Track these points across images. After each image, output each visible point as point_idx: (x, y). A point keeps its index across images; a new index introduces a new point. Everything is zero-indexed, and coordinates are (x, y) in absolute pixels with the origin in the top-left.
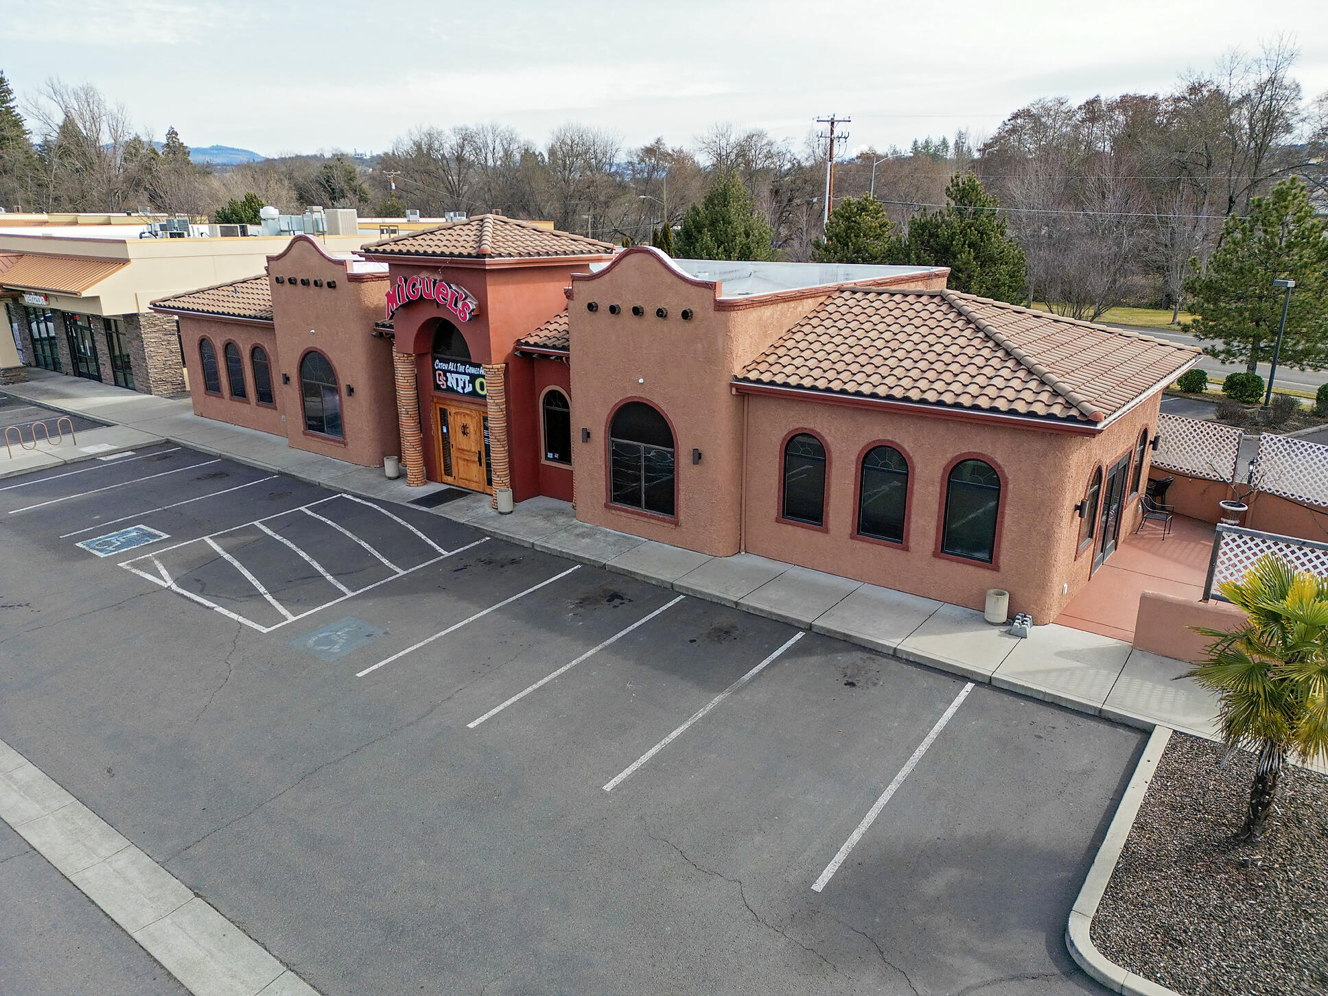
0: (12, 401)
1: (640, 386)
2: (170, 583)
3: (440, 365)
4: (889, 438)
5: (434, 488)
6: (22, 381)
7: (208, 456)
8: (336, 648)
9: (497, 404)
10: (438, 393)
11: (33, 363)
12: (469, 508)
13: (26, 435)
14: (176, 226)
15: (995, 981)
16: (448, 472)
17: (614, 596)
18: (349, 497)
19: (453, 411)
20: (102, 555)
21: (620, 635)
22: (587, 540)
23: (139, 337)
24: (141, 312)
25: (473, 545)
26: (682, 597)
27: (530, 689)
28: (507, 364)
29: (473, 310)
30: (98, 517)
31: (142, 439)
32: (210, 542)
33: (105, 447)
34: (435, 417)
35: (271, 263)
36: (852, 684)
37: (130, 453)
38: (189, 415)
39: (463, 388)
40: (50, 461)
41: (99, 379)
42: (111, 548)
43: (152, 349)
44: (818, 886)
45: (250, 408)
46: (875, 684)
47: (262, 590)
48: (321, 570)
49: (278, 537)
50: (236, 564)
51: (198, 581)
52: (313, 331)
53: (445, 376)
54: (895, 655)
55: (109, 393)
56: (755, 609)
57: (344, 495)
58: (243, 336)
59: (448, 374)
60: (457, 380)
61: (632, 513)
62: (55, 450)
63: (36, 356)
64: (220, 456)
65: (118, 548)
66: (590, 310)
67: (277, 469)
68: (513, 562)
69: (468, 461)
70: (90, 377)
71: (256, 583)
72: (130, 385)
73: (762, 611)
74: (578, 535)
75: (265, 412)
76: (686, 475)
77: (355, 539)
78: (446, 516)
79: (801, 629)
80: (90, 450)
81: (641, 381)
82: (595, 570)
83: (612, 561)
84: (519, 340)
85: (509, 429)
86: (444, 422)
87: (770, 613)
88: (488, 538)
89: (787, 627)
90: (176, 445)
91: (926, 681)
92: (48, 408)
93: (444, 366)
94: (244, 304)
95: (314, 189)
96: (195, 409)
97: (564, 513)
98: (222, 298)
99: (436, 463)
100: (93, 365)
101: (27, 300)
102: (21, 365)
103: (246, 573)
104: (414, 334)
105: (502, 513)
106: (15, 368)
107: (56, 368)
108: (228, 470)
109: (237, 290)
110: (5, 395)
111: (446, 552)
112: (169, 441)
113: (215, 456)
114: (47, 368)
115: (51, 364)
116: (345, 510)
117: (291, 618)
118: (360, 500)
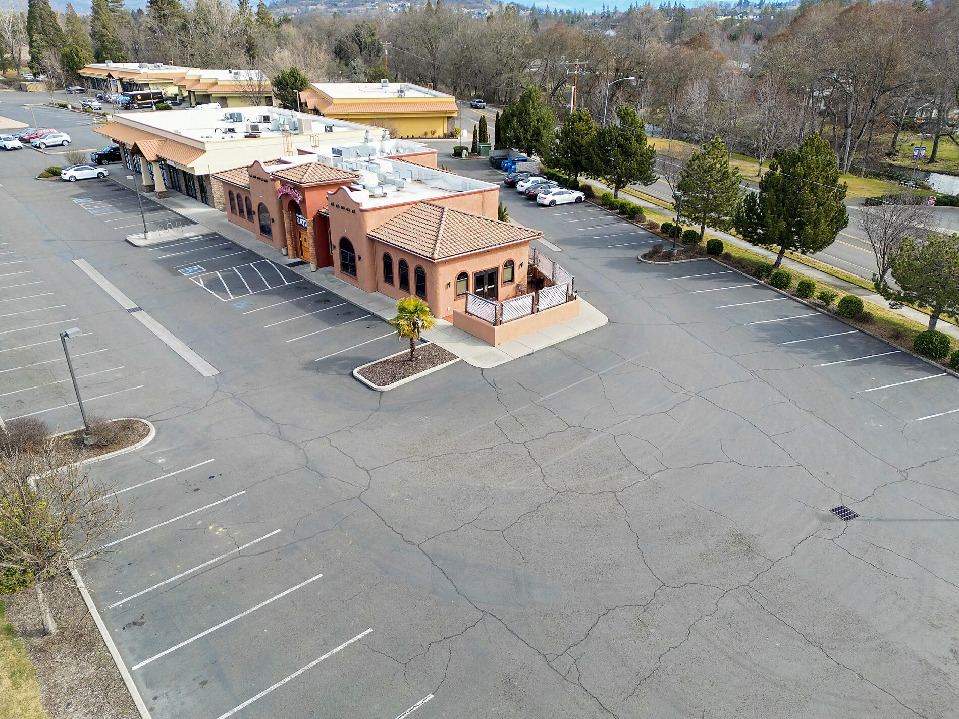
0: (162, 208)
1: (346, 233)
2: (202, 285)
3: (298, 216)
4: (403, 258)
5: (298, 260)
6: (166, 197)
7: (228, 240)
8: (241, 307)
9: (310, 233)
10: (297, 225)
11: (171, 187)
12: (303, 269)
13: (165, 226)
14: (236, 116)
15: (335, 374)
16: (302, 255)
17: (327, 301)
18: (268, 261)
19: (302, 233)
20: (185, 275)
21: (320, 311)
22: (332, 283)
23: (210, 183)
24: (211, 173)
25: (297, 281)
26: (347, 303)
27: (285, 321)
28: (314, 219)
29: (301, 201)
30: (186, 262)
31: (206, 231)
32: (218, 273)
33: (193, 234)
34: (297, 233)
35: (249, 168)
36: (369, 328)
37: (201, 237)
38: (226, 221)
40: (173, 239)
41: (196, 198)
42: (188, 273)
43: (215, 188)
44: (316, 360)
45: (245, 221)
46: (375, 328)
47: (227, 289)
48: (247, 285)
49: (239, 273)
50: (223, 281)
51: (210, 285)
52: (261, 196)
55: (199, 207)
56: (363, 308)
57: (267, 260)
58: (243, 192)
60: (302, 222)
61: (346, 275)
62: (175, 234)
63: (172, 184)
64: (231, 241)
65: (190, 273)
66: (332, 206)
67: (248, 248)
68: (305, 288)
69: (306, 250)
70: (193, 197)
71: (226, 287)
72: (208, 203)
74: (331, 281)
75: (250, 223)
76: (358, 264)
77: (261, 276)
78: (294, 271)
79: (371, 314)
80: (187, 235)
81: (345, 231)
82: (329, 293)
83: (334, 291)
84: (319, 210)
85: (315, 242)
86: (300, 237)
87: (366, 309)
88: (303, 280)
89: (368, 312)
90: (218, 234)
91: (389, 328)
92: (175, 213)
94: (243, 180)
95: (349, 43)
96: (228, 218)
97: (333, 273)
98: (237, 175)
99: (298, 250)
100: (194, 192)
101: (168, 162)
102: (166, 190)
103: (225, 284)
104: (288, 204)
105: (312, 272)
106: (164, 192)
107: (180, 191)
108: (232, 247)
109: (243, 171)
110: (159, 204)
111: (287, 283)
112: (215, 233)
113: (229, 241)
114: (176, 190)
115: (178, 189)
116: (264, 266)
117: (233, 298)
118: (270, 263)
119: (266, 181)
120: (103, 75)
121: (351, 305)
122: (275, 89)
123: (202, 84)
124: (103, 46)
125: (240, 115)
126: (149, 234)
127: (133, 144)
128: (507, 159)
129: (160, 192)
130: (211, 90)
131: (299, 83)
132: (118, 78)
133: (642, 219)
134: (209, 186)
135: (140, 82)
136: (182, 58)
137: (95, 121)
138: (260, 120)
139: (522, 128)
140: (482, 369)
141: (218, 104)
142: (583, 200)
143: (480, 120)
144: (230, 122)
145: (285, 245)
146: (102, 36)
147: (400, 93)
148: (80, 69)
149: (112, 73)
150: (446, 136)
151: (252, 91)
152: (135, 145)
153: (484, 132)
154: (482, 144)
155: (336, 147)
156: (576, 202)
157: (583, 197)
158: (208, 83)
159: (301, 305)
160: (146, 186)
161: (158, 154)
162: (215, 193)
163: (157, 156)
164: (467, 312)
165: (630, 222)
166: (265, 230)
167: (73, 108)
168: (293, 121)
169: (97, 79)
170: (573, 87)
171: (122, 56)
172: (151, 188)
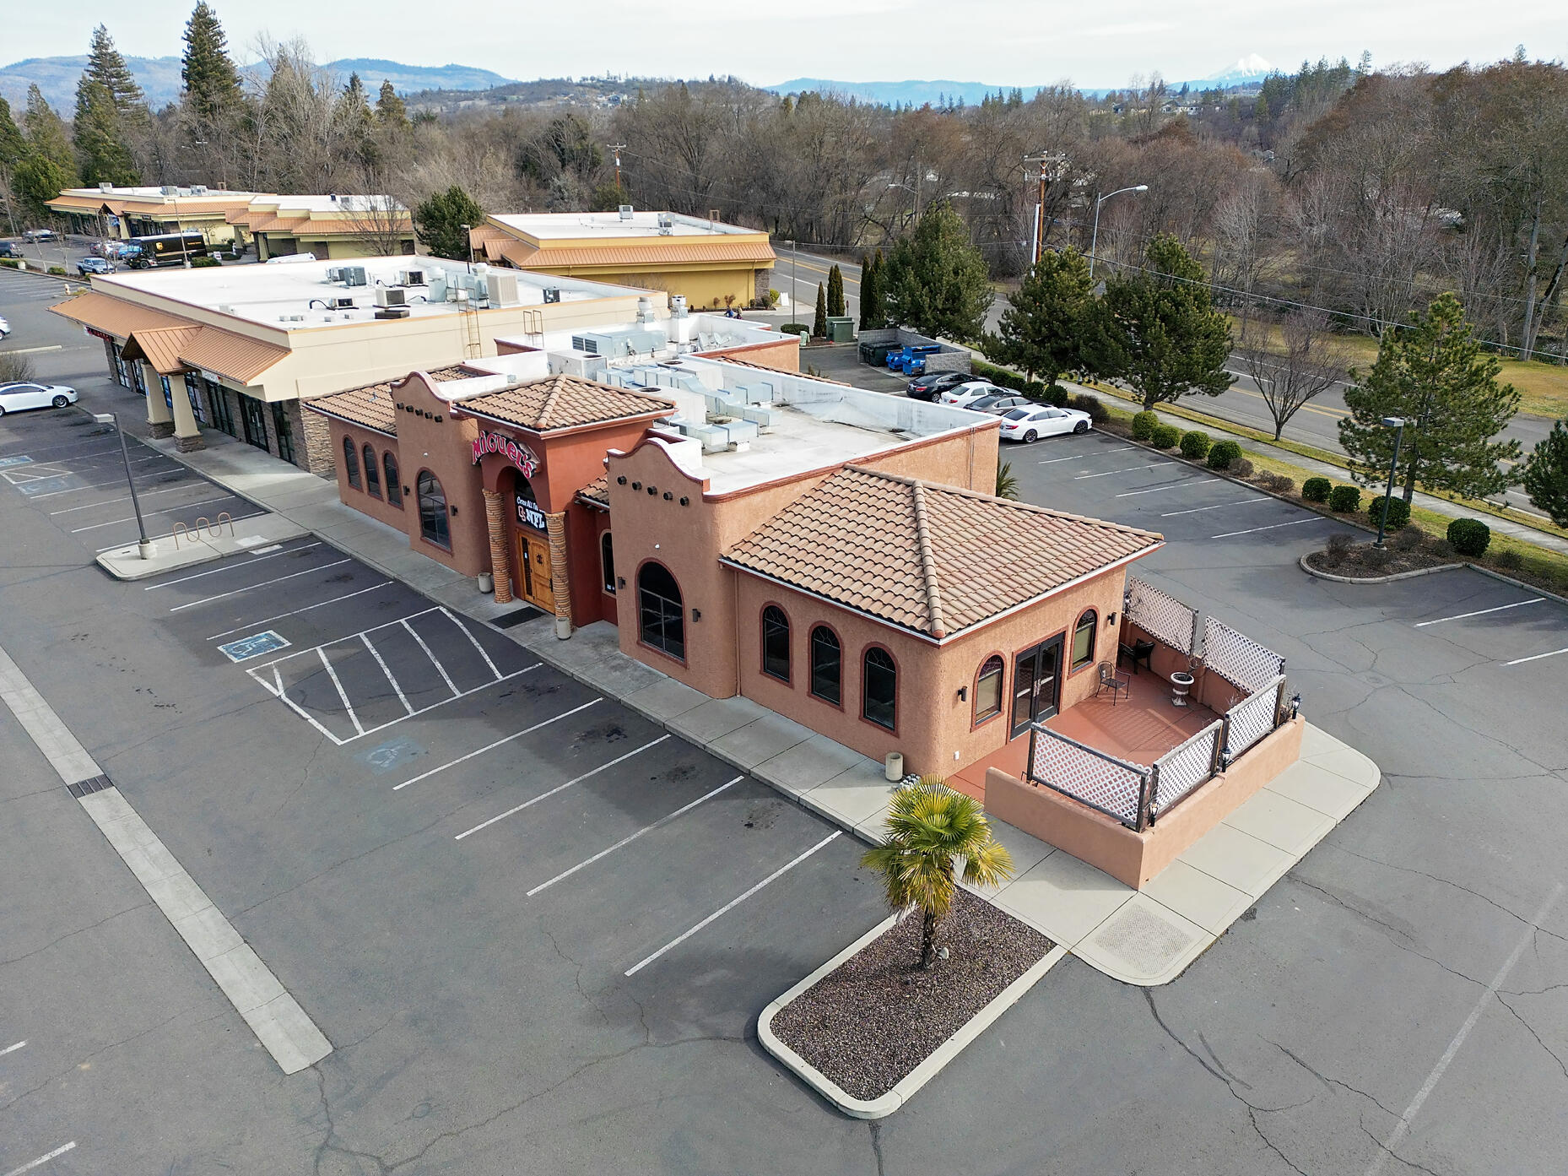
0: (189, 475)
1: (657, 550)
2: (280, 692)
3: (521, 501)
4: (827, 620)
5: (518, 605)
6: (198, 449)
7: (342, 555)
8: (386, 764)
9: (554, 544)
10: (520, 525)
11: (212, 425)
12: (537, 631)
14: (353, 274)
15: (700, 1039)
16: (530, 592)
17: (617, 731)
18: (444, 611)
19: (531, 542)
20: (236, 660)
21: (600, 769)
22: (618, 673)
23: (299, 419)
24: (301, 397)
25: (526, 670)
26: (668, 736)
27: (512, 811)
28: (566, 512)
29: (534, 469)
30: (239, 619)
31: (290, 531)
32: (321, 652)
33: (258, 540)
34: (519, 544)
35: (394, 389)
36: (750, 825)
37: (277, 547)
38: (336, 502)
39: (538, 524)
40: (210, 555)
41: (267, 449)
42: (244, 654)
43: (311, 431)
44: (628, 973)
45: (383, 506)
46: (767, 827)
47: (347, 705)
48: (397, 688)
49: (374, 652)
50: (334, 677)
51: (302, 692)
52: (426, 454)
53: (525, 511)
54: (799, 804)
55: (274, 469)
56: (716, 752)
57: (441, 608)
58: (377, 442)
59: (527, 510)
60: (533, 517)
61: (655, 652)
62: (215, 542)
63: (214, 418)
64: (351, 556)
65: (250, 653)
66: (620, 484)
67: (393, 575)
68: (552, 690)
69: (543, 585)
70: (259, 446)
71: (344, 698)
72: (293, 460)
73: (720, 755)
74: (613, 667)
75: (397, 511)
76: (691, 628)
77: (432, 658)
78: (513, 639)
79: (742, 773)
80: (245, 543)
81: (657, 546)
82: (613, 705)
83: (627, 698)
84: (578, 491)
85: (569, 566)
86: (526, 550)
87: (725, 758)
88: (540, 664)
89: (734, 769)
90: (319, 539)
91: (808, 825)
92: (217, 486)
93: (524, 503)
94: (378, 414)
95: (541, 150)
96: (341, 497)
97: (613, 641)
98: (362, 403)
99: (520, 582)
100: (261, 435)
101: (205, 375)
102: (199, 433)
103: (339, 687)
104: (497, 477)
105: (560, 639)
106: (193, 437)
107: (231, 433)
108: (356, 572)
109: (376, 393)
110: (183, 466)
111: (500, 677)
112: (312, 535)
113: (345, 556)
114: (223, 431)
115: (227, 428)
116: (435, 626)
117: (362, 734)
118: (449, 615)
119: (439, 420)
120: (93, 208)
121: (681, 743)
122: (420, 227)
123: (281, 219)
124: (96, 159)
125: (360, 272)
126: (152, 547)
127: (127, 337)
128: (898, 347)
129: (186, 439)
130: (298, 230)
131: (465, 214)
132: (120, 214)
133: (1246, 469)
134: (297, 424)
135: (163, 220)
136: (244, 178)
137: (68, 291)
138: (403, 281)
139: (923, 287)
140: (1146, 990)
141: (312, 255)
142: (1089, 427)
143: (831, 273)
144: (340, 286)
145: (486, 568)
146: (96, 141)
147: (665, 229)
148: (51, 199)
149: (108, 205)
150: (753, 305)
151: (376, 230)
152: (132, 339)
153: (837, 297)
154: (836, 320)
155: (581, 333)
156: (1076, 432)
157: (1090, 422)
158: (291, 219)
159: (547, 749)
160: (155, 425)
161: (183, 358)
162: (309, 438)
163: (181, 362)
164: (1030, 777)
165: (1219, 476)
166: (434, 526)
167: (28, 267)
168: (476, 281)
169: (82, 216)
170: (1038, 206)
171: (131, 177)
172: (167, 428)
